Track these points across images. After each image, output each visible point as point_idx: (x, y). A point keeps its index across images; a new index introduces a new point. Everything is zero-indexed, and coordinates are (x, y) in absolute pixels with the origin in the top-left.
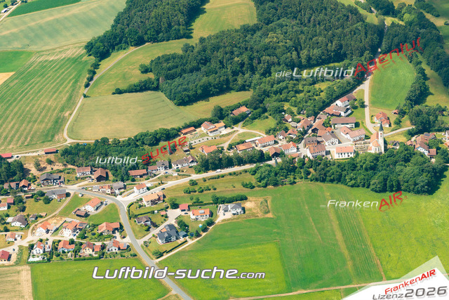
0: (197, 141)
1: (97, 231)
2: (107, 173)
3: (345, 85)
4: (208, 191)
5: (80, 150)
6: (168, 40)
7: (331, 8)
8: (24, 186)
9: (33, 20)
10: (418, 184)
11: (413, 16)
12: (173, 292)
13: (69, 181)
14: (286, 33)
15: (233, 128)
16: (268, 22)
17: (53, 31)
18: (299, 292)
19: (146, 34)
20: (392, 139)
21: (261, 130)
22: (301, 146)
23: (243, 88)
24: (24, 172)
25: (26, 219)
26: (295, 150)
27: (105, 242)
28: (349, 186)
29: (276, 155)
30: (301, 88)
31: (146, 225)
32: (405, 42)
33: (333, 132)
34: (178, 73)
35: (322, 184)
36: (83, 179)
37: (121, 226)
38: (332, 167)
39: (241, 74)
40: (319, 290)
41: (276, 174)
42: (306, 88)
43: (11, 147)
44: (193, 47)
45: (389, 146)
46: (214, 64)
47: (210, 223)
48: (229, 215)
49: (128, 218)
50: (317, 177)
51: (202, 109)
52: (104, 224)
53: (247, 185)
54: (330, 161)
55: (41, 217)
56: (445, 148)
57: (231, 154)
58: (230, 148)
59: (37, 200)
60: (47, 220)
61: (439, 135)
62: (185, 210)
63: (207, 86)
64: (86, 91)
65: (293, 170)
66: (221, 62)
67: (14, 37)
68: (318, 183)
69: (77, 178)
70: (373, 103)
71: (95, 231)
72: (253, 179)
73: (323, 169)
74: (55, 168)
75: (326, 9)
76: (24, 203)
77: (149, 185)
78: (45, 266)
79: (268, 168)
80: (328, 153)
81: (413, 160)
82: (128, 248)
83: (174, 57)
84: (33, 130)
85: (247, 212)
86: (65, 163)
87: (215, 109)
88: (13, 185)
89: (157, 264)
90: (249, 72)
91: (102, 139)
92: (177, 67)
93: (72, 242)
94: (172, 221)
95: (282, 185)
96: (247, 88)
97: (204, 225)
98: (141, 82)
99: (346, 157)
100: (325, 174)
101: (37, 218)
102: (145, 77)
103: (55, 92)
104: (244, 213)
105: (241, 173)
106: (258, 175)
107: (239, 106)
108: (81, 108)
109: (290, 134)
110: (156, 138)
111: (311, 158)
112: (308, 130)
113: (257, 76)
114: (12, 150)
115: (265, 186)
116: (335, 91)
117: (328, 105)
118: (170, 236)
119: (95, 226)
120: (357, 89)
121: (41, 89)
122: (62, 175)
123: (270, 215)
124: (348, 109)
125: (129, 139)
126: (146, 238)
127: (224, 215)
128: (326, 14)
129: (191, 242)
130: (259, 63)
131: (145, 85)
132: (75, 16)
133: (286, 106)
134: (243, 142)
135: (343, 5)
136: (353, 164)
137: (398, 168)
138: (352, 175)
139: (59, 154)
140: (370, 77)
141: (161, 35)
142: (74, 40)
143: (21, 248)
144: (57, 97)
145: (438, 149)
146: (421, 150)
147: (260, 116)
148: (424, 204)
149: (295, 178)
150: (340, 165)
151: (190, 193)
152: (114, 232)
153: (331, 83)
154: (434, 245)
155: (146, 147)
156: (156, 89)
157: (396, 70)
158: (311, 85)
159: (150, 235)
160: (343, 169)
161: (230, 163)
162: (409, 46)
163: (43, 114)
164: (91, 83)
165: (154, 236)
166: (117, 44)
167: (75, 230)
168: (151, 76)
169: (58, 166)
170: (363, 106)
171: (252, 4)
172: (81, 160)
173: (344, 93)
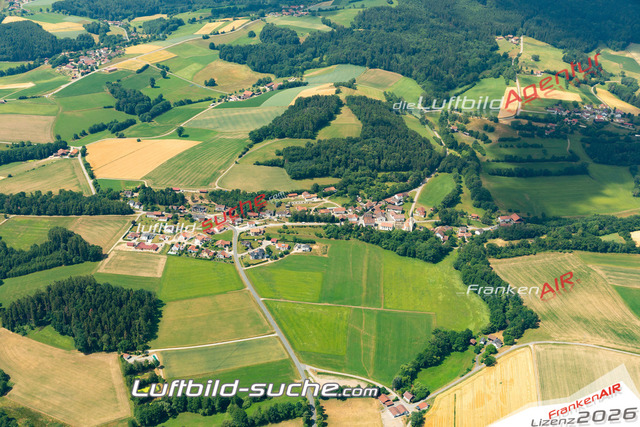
0: (296, 202)
1: (215, 244)
3: (405, 186)
4: (293, 234)
5: (221, 194)
6: (299, 138)
7: (411, 137)
8: (181, 209)
10: (427, 255)
11: (468, 152)
12: (247, 288)
13: (209, 211)
14: (375, 147)
15: (322, 199)
16: (366, 137)
17: (235, 122)
18: (325, 304)
19: (287, 132)
20: (422, 225)
21: (339, 203)
22: (361, 218)
23: (337, 176)
24: (183, 200)
26: (356, 220)
27: (217, 251)
28: (383, 248)
29: (342, 220)
30: (375, 182)
31: (246, 246)
32: (455, 167)
33: (385, 213)
34: (298, 158)
35: (366, 243)
36: (218, 212)
37: (231, 244)
38: (375, 234)
39: (338, 167)
40: (338, 305)
41: (338, 232)
42: (378, 183)
43: (181, 184)
44: (313, 145)
45: (417, 228)
46: (322, 158)
47: (286, 253)
48: (300, 251)
49: (237, 240)
50: (364, 238)
51: (307, 184)
52: (221, 241)
53: (318, 235)
54: (375, 230)
56: (456, 237)
57: (314, 214)
58: (316, 210)
59: (186, 219)
61: (455, 229)
62: (274, 242)
63: (314, 170)
64: (238, 160)
65: (351, 231)
66: (327, 157)
67: (212, 121)
68: (364, 242)
69: (215, 211)
70: (419, 201)
73: (369, 234)
74: (204, 202)
75: (408, 137)
76: (177, 219)
77: (257, 223)
78: (176, 258)
79: (334, 227)
80: (376, 225)
81: (429, 240)
82: (230, 258)
83: (298, 148)
84: (198, 177)
85: (312, 251)
86: (211, 200)
87: (314, 185)
88: (175, 207)
89: (244, 270)
90: (343, 166)
91: (237, 189)
92: (298, 155)
93: (198, 247)
94: (263, 247)
95: (341, 239)
96: (340, 176)
97: (281, 253)
98: (273, 160)
99: (387, 230)
100: (370, 237)
102: (277, 157)
103: (220, 158)
104: (310, 251)
106: (327, 230)
107: (331, 186)
108: (231, 170)
109: (356, 209)
110: (270, 195)
111: (364, 226)
112: (369, 209)
113: (348, 170)
114: (181, 187)
115: (330, 238)
116: (396, 188)
117: (389, 196)
118: (258, 255)
119: (215, 241)
120: (412, 191)
121: (213, 154)
122: (207, 207)
123: (326, 256)
124: (401, 202)
125: (253, 193)
126: (243, 254)
127: (298, 250)
128: (406, 140)
129: (270, 261)
130: (351, 162)
131: (275, 163)
132: (252, 115)
133: (361, 192)
134: (325, 208)
135: (421, 136)
136: (389, 235)
137: (417, 242)
138: (386, 241)
139: (208, 194)
140: (423, 185)
141: (296, 134)
142: (245, 129)
143: (166, 245)
144: (220, 160)
145: (451, 236)
146: (438, 235)
147: (342, 195)
148: (427, 268)
149: (350, 237)
150: (381, 234)
151: (281, 232)
152: (225, 247)
153: (396, 184)
156: (282, 166)
157: (443, 184)
158: (382, 182)
159: (247, 253)
160: (382, 237)
161: (312, 219)
162: (455, 170)
163: (208, 169)
164: (244, 155)
165: (249, 253)
166: (268, 135)
167: (202, 241)
168: (281, 158)
169: (206, 202)
170: (412, 201)
171: (361, 125)
172: (221, 200)
173: (402, 191)
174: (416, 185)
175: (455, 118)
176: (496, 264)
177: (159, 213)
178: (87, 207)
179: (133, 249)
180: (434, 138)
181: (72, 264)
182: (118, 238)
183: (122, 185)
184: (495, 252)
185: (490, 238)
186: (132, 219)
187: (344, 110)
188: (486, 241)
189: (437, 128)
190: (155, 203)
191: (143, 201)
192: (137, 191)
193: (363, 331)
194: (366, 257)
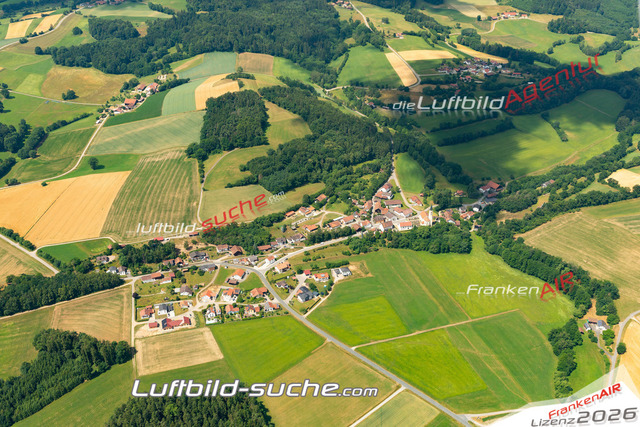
0: (299, 221)
1: (251, 296)
2: (241, 249)
3: (383, 176)
4: (320, 259)
5: (217, 232)
6: (252, 146)
8: (179, 263)
9: (127, 130)
12: (328, 340)
13: (213, 256)
14: (335, 140)
15: (320, 211)
16: (322, 132)
17: (148, 139)
18: (417, 333)
19: (236, 141)
21: (339, 212)
22: (372, 222)
24: (176, 251)
25: (190, 289)
26: (370, 225)
27: (261, 304)
28: (415, 250)
29: (360, 230)
31: (285, 288)
34: (271, 171)
35: (397, 250)
36: (223, 254)
37: (267, 291)
38: (401, 237)
39: (314, 171)
40: (430, 330)
41: (364, 244)
42: (358, 179)
44: (276, 152)
47: (331, 284)
48: (341, 277)
49: (269, 283)
50: (393, 244)
51: (296, 196)
52: (254, 290)
53: (345, 253)
54: (397, 233)
55: (201, 286)
57: (328, 230)
58: (325, 225)
59: (193, 273)
60: (207, 289)
61: (455, 210)
62: (308, 275)
63: (293, 180)
64: (203, 185)
65: (374, 240)
67: (117, 143)
68: (394, 249)
69: (218, 254)
70: (404, 189)
71: (248, 295)
72: (347, 249)
73: (397, 239)
74: (200, 247)
76: (183, 276)
77: (275, 257)
79: (358, 239)
80: (394, 226)
81: (450, 229)
82: (280, 308)
83: (263, 159)
86: (206, 242)
87: (304, 197)
88: (171, 262)
89: (306, 318)
90: (319, 169)
91: (232, 223)
92: (269, 167)
93: (235, 306)
94: (302, 283)
95: (370, 252)
96: (319, 180)
97: (327, 286)
98: (245, 178)
99: (408, 229)
101: (198, 288)
102: (246, 174)
104: (352, 274)
105: (338, 244)
106: (351, 245)
107: (320, 194)
109: (361, 214)
110: (270, 220)
111: (384, 231)
112: (372, 210)
113: (325, 172)
114: (161, 234)
115: (359, 253)
116: (378, 181)
117: (376, 191)
118: (307, 296)
119: (248, 291)
120: (390, 179)
121: (163, 184)
122: (206, 252)
123: (370, 275)
124: (391, 194)
126: (289, 299)
127: (338, 277)
129: (323, 299)
131: (248, 181)
132: (162, 127)
133: (350, 193)
134: (332, 221)
136: (414, 234)
137: (445, 236)
138: (415, 242)
139: (200, 236)
140: (394, 171)
141: (247, 142)
143: (196, 313)
144: (180, 191)
145: (459, 220)
146: (451, 221)
147: (335, 201)
149: (377, 246)
150: (406, 236)
151: (307, 261)
152: (264, 295)
153: (373, 175)
155: (265, 228)
156: (257, 183)
158: (360, 177)
159: (291, 296)
161: (329, 237)
163: (174, 204)
164: (204, 179)
165: (294, 296)
166: (213, 149)
167: (232, 296)
168: (250, 173)
169: (202, 245)
170: (399, 191)
172: (218, 240)
174: (390, 174)
177: (156, 274)
179: (161, 330)
181: (97, 374)
182: (130, 322)
183: (83, 249)
186: (128, 291)
187: (268, 105)
188: (495, 217)
190: (144, 262)
191: (126, 264)
192: (110, 252)
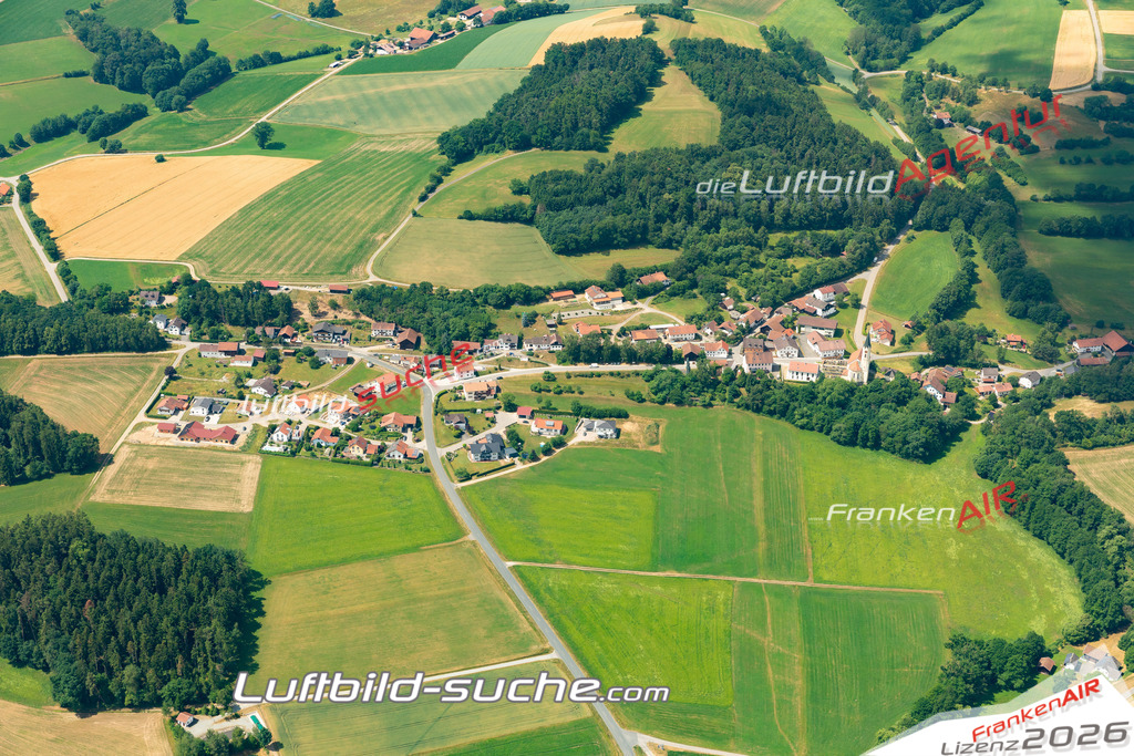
0: (572, 313)
1: (379, 424)
2: (419, 339)
3: (836, 267)
4: (570, 395)
5: (384, 295)
6: (568, 149)
7: (844, 141)
8: (285, 336)
9: (373, 85)
10: (909, 443)
11: (982, 178)
12: (471, 537)
13: (357, 340)
14: (759, 168)
15: (635, 303)
16: (735, 146)
17: (397, 107)
18: (668, 574)
19: (535, 133)
20: (888, 365)
21: (679, 315)
22: (737, 350)
23: (668, 244)
24: (291, 314)
25: (276, 386)
26: (725, 355)
27: (387, 443)
28: (797, 426)
29: (692, 356)
30: (762, 259)
31: (457, 428)
32: (956, 216)
33: (794, 338)
34: (569, 202)
35: (754, 415)
36: (380, 340)
37: (419, 422)
38: (776, 391)
39: (669, 221)
40: (701, 576)
41: (684, 387)
42: (771, 261)
43: (281, 272)
44: (603, 166)
45: (879, 375)
46: (629, 199)
47: (559, 443)
48: (592, 437)
49: (432, 412)
50: (749, 402)
51: (595, 265)
52: (392, 415)
53: (633, 395)
54: (775, 381)
55: (300, 387)
56: (973, 394)
57: (620, 344)
58: (623, 332)
59: (300, 361)
60: (308, 393)
61: (969, 373)
62: (524, 417)
63: (609, 231)
64: (418, 207)
65: (714, 384)
66: (642, 197)
67: (338, 107)
68: (749, 413)
69: (370, 339)
70: (875, 304)
71: (377, 423)
72: (645, 388)
73: (761, 392)
74: (341, 316)
75: (835, 142)
76: (279, 361)
77: (479, 368)
78: (284, 462)
79: (673, 374)
80: (777, 368)
81: (911, 404)
82: (420, 458)
83: (568, 176)
84: (323, 252)
85: (621, 437)
86: (358, 311)
87: (613, 269)
88: (270, 331)
89: (458, 489)
90: (683, 220)
91: (423, 283)
92: (569, 193)
93: (336, 433)
94: (500, 429)
95: (690, 405)
96: (674, 245)
97: (546, 445)
98: (506, 207)
99: (805, 380)
100: (763, 400)
101: (293, 387)
102: (516, 199)
103: (371, 201)
104: (618, 437)
105: (628, 376)
106: (654, 383)
107: (656, 270)
108: (404, 233)
109: (723, 328)
110: (508, 296)
111: (747, 371)
112: (756, 327)
113: (696, 228)
114: (281, 277)
115: (663, 402)
116: (816, 273)
117: (801, 294)
118: (489, 451)
119: (378, 415)
120: (855, 278)
121: (353, 193)
122: (350, 329)
123: (657, 449)
124: (829, 307)
125: (465, 291)
126: (452, 449)
127: (586, 434)
128: (833, 150)
129: (520, 466)
130: (702, 209)
131: (512, 213)
132: (439, 89)
133: (731, 284)
134: (645, 328)
135: (867, 140)
136: (812, 393)
137: (883, 411)
138: (805, 409)
139: (351, 296)
140: (881, 263)
141: (558, 139)
142: (426, 127)
143: (256, 427)
144: (372, 209)
145: (961, 393)
146: (931, 390)
147: (684, 293)
148: (911, 476)
149: (712, 399)
150: (792, 392)
151: (540, 391)
152: (404, 430)
153: (814, 261)
154: (908, 543)
155: (489, 309)
156: (530, 221)
157: (929, 259)
158: (780, 257)
159: (460, 445)
161: (614, 356)
162: (957, 223)
163: (344, 230)
164: (431, 196)
165: (465, 446)
166: (487, 143)
167: (345, 416)
168: (527, 200)
169: (346, 315)
170: (857, 305)
171: (718, 114)
172: (383, 312)
173: (831, 280)
174: (864, 263)
175: (942, 91)
176: (1081, 462)
177: (232, 346)
178: (49, 332)
179: (174, 439)
180: (897, 142)
181: (25, 480)
182: (134, 413)
183: (132, 274)
184: (1078, 431)
185: (1059, 396)
186: (164, 363)
187: (670, 74)
188: (1050, 405)
189: (900, 118)
190: (220, 320)
191: (189, 316)
192: (171, 289)
193: (769, 642)
194: (757, 451)
